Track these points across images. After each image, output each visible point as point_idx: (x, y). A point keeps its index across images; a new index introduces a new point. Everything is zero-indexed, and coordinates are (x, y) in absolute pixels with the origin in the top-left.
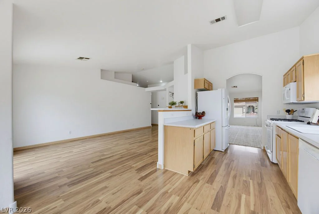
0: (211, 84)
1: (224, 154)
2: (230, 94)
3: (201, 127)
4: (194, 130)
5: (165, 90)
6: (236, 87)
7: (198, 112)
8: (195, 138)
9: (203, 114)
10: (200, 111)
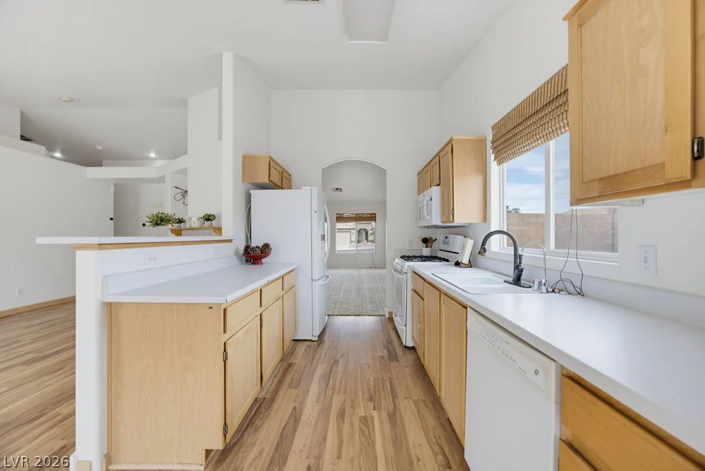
0: (287, 176)
1: (319, 345)
2: (330, 204)
3: (253, 292)
4: (225, 310)
5: (161, 180)
6: (341, 190)
7: (253, 245)
8: (225, 337)
9: (266, 249)
10: (257, 242)
